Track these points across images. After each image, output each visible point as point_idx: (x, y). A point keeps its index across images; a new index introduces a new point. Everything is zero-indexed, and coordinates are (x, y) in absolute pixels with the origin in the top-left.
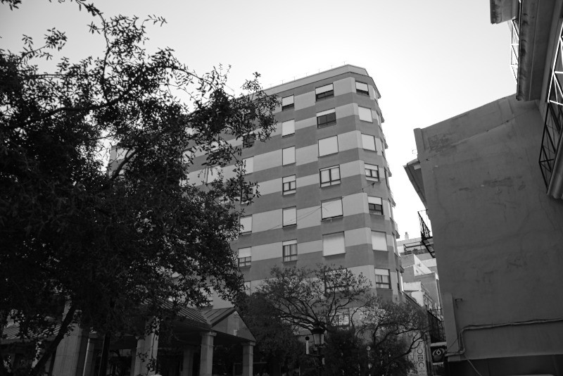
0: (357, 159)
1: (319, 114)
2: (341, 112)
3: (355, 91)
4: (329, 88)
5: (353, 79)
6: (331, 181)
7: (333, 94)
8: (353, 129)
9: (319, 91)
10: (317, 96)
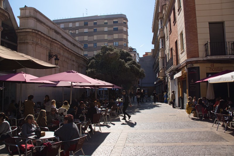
0: (122, 41)
1: (114, 27)
2: (120, 28)
3: (123, 23)
4: (117, 20)
5: (123, 19)
6: (116, 45)
7: (118, 22)
8: (122, 33)
9: (114, 20)
10: (114, 22)
